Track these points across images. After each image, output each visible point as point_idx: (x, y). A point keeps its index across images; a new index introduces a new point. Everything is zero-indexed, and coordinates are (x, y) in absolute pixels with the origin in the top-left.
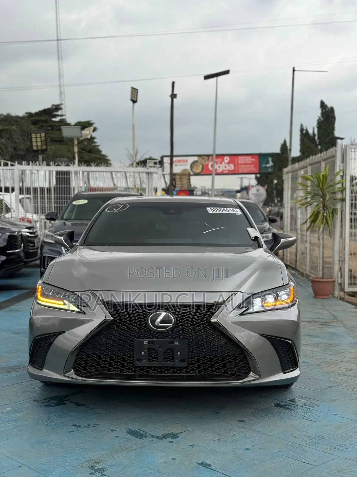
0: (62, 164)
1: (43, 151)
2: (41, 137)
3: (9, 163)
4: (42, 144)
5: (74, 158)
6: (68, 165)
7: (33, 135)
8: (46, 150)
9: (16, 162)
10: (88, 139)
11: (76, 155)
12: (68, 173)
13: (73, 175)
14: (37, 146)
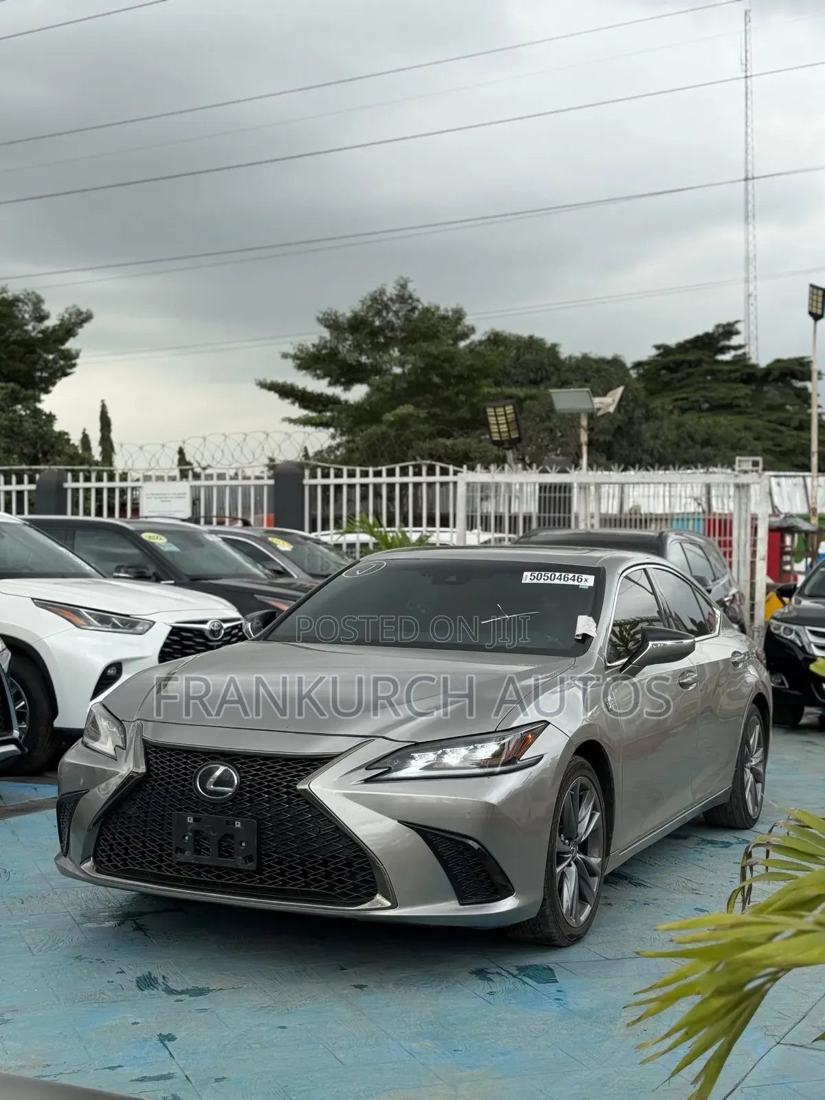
0: (551, 469)
1: (513, 443)
2: (506, 415)
3: (451, 468)
4: (508, 427)
5: (579, 456)
6: (563, 471)
7: (490, 411)
8: (519, 440)
9: (465, 467)
10: (609, 413)
11: (585, 449)
12: (566, 488)
13: (575, 491)
14: (499, 432)
